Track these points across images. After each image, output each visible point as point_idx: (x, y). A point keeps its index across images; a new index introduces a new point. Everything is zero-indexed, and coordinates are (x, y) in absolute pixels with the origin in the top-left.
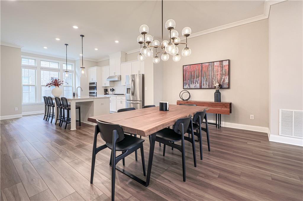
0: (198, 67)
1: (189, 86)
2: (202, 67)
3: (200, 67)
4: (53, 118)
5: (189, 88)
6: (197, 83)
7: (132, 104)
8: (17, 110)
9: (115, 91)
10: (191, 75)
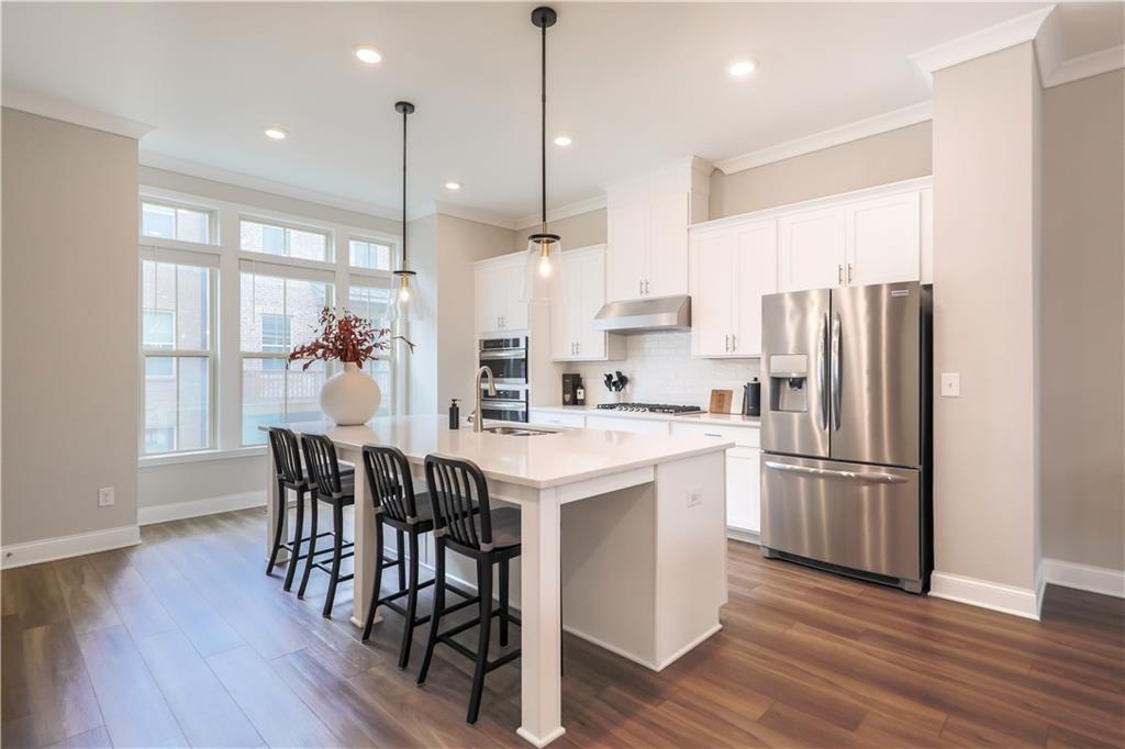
4: (336, 579)
7: (822, 482)
8: (111, 501)
9: (628, 386)
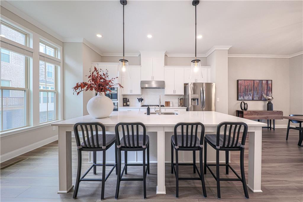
0: (251, 83)
1: (244, 98)
2: (254, 83)
3: (253, 82)
5: (243, 99)
6: (250, 96)
10: (246, 89)
